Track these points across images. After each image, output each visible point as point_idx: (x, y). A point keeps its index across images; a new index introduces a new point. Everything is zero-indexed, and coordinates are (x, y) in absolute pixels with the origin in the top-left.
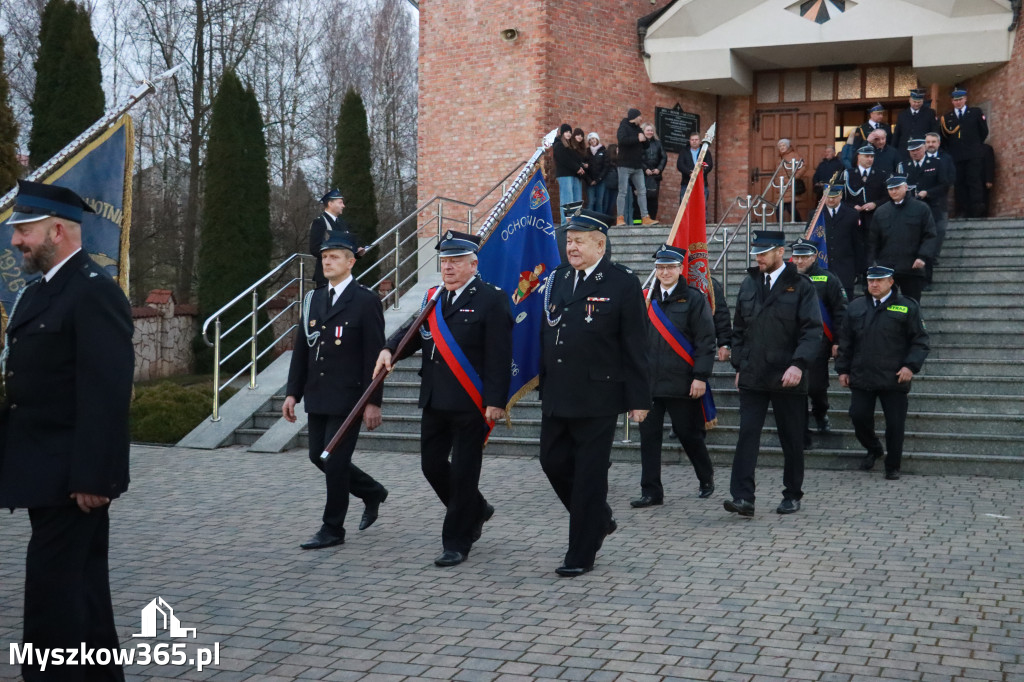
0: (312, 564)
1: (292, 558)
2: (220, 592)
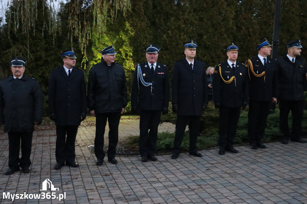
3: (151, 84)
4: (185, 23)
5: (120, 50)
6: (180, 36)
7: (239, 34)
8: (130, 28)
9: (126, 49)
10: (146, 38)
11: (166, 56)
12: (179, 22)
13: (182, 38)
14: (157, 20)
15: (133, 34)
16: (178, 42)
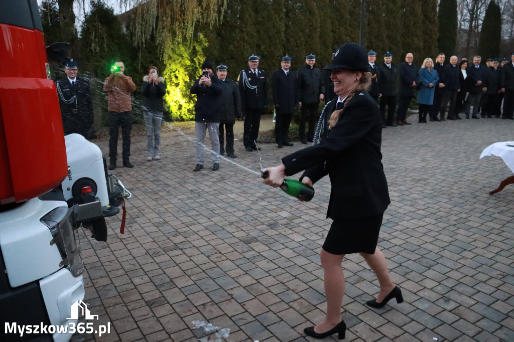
3: (256, 87)
4: (247, 35)
5: (194, 59)
6: (244, 47)
7: (288, 45)
8: (204, 40)
9: (200, 59)
10: (215, 48)
11: (232, 64)
12: (244, 34)
13: (246, 48)
14: (223, 32)
15: (206, 44)
16: (242, 52)
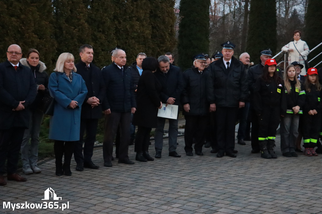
0: (277, 184)
1: (268, 181)
2: (237, 193)
